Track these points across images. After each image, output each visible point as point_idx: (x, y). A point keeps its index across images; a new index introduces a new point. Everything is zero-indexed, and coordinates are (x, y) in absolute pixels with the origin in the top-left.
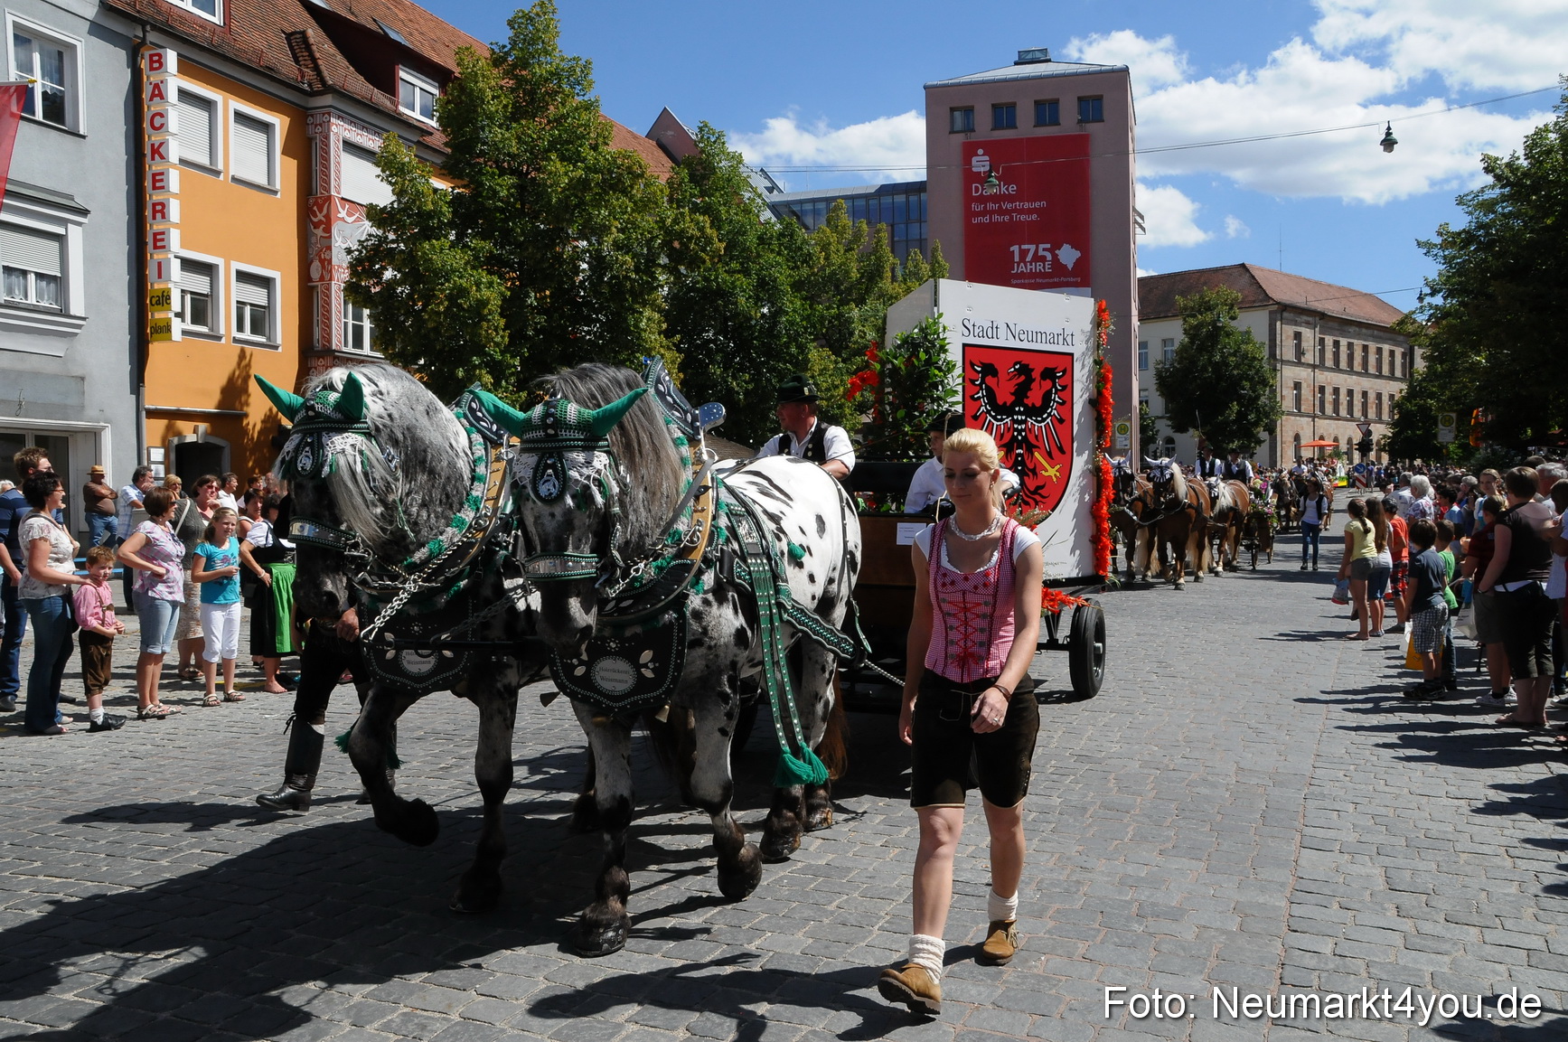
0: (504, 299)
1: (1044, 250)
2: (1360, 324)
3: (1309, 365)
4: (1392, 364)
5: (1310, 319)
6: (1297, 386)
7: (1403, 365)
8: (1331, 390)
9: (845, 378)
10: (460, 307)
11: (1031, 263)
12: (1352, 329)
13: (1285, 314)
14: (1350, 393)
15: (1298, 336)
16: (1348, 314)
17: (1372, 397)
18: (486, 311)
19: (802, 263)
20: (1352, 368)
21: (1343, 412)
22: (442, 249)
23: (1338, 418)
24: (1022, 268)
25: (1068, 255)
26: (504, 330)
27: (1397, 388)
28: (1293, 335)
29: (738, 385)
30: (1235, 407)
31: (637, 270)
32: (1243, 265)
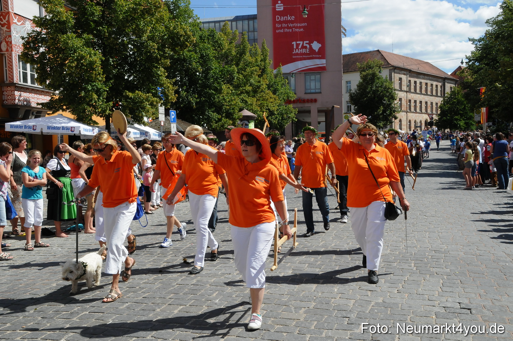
0: (102, 61)
1: (306, 43)
2: (424, 75)
3: (405, 91)
4: (437, 90)
5: (405, 72)
6: (400, 100)
7: (441, 91)
8: (413, 101)
9: (236, 97)
10: (82, 64)
11: (301, 49)
12: (421, 76)
13: (396, 71)
14: (421, 102)
15: (400, 79)
16: (419, 71)
17: (429, 104)
18: (95, 66)
19: (218, 48)
20: (421, 92)
21: (418, 110)
22: (72, 38)
23: (416, 112)
24: (297, 51)
25: (316, 46)
26: (103, 75)
27: (439, 100)
28: (398, 79)
29: (193, 100)
30: (382, 108)
31: (158, 49)
32: (378, 51)
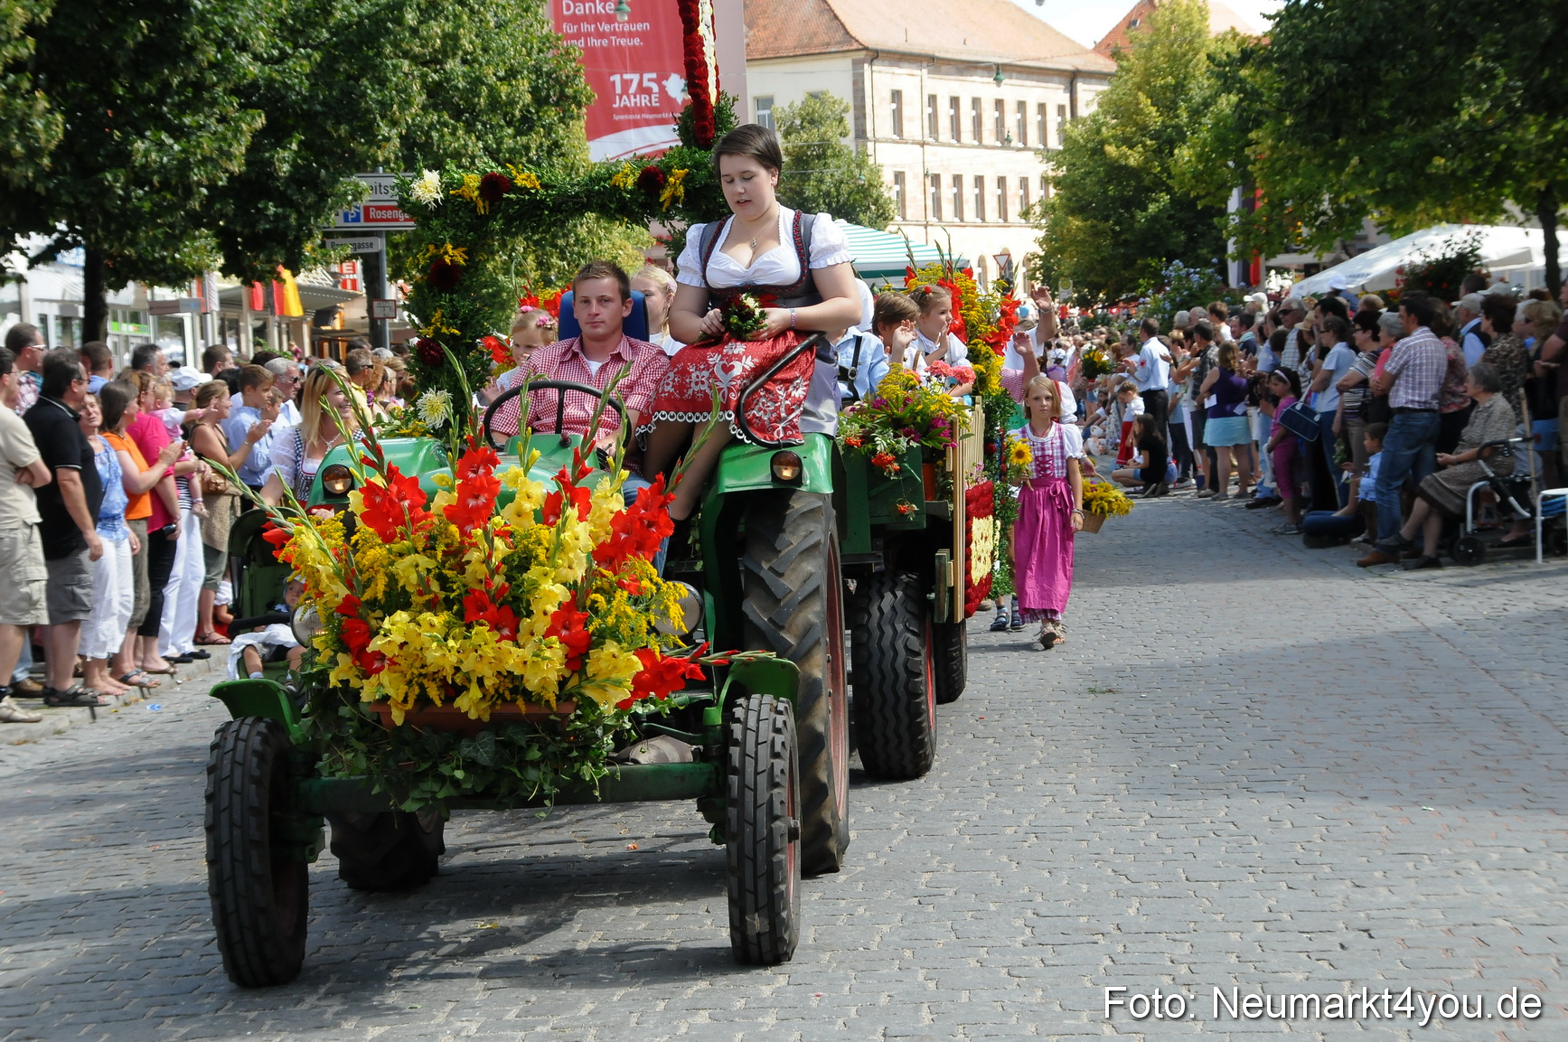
1: (650, 80)
3: (914, 142)
4: (1043, 127)
5: (914, 66)
6: (899, 177)
8: (950, 180)
11: (635, 95)
12: (976, 74)
13: (877, 62)
14: (979, 181)
15: (896, 96)
16: (970, 52)
17: (1013, 184)
20: (980, 140)
21: (970, 215)
23: (963, 223)
24: (625, 101)
25: (676, 84)
